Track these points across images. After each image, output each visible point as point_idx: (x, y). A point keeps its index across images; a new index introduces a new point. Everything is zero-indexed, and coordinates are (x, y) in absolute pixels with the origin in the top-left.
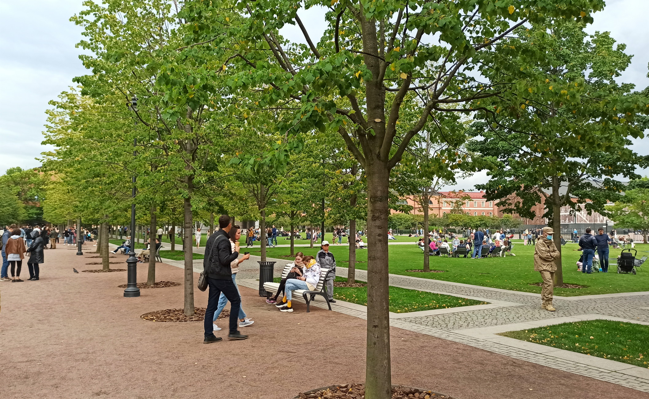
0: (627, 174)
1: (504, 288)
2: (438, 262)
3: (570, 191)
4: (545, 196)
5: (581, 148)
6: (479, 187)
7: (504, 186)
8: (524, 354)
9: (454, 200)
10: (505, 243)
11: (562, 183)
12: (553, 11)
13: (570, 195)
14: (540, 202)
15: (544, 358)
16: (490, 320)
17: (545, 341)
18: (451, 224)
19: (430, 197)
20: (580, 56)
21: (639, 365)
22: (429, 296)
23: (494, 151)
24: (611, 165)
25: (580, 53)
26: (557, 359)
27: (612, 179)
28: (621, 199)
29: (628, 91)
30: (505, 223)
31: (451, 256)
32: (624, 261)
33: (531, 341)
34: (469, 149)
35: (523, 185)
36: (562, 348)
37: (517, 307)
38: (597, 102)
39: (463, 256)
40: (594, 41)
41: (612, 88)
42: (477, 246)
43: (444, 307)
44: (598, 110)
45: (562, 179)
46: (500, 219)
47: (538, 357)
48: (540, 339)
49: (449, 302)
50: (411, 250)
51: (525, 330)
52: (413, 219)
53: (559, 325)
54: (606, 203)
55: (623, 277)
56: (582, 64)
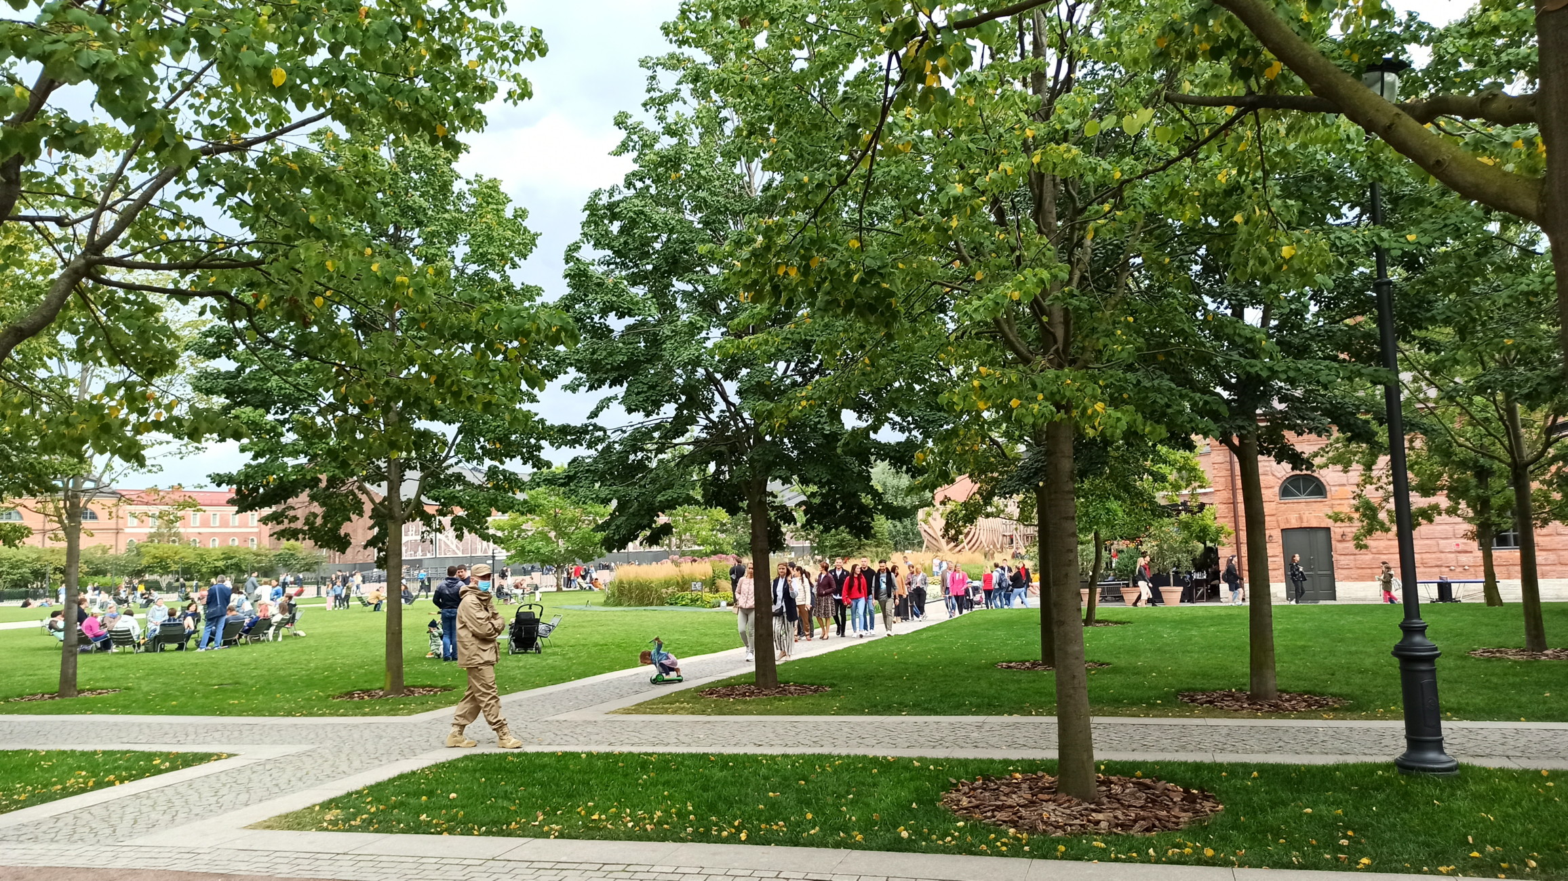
0: (528, 459)
1: (273, 713)
2: (103, 669)
3: (423, 490)
4: (372, 500)
5: (438, 403)
6: (219, 480)
7: (280, 478)
8: (307, 862)
9: (155, 510)
10: (283, 609)
11: (409, 474)
12: (381, 107)
13: (423, 498)
14: (361, 514)
15: (351, 863)
16: (232, 796)
17: (358, 822)
18: (149, 569)
19: (88, 501)
20: (446, 216)
21: (535, 837)
22: (70, 760)
23: (260, 397)
24: (500, 440)
25: (447, 211)
26: (380, 859)
27: (501, 467)
28: (516, 507)
29: (531, 299)
30: (286, 562)
31: (142, 648)
32: (520, 629)
33: (326, 829)
34: (197, 388)
35: (324, 477)
36: (392, 832)
37: (299, 755)
38: (468, 312)
39: (176, 646)
40: (474, 193)
41: (504, 289)
42: (212, 619)
43: (111, 784)
44: (467, 326)
45: (408, 465)
46: (274, 552)
47: (339, 863)
48: (345, 821)
49: (126, 769)
50: (25, 642)
51: (314, 806)
52: (38, 559)
53: (390, 780)
54: (489, 515)
55: (519, 661)
56: (449, 233)
